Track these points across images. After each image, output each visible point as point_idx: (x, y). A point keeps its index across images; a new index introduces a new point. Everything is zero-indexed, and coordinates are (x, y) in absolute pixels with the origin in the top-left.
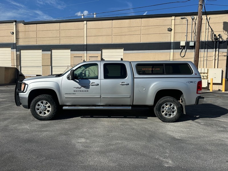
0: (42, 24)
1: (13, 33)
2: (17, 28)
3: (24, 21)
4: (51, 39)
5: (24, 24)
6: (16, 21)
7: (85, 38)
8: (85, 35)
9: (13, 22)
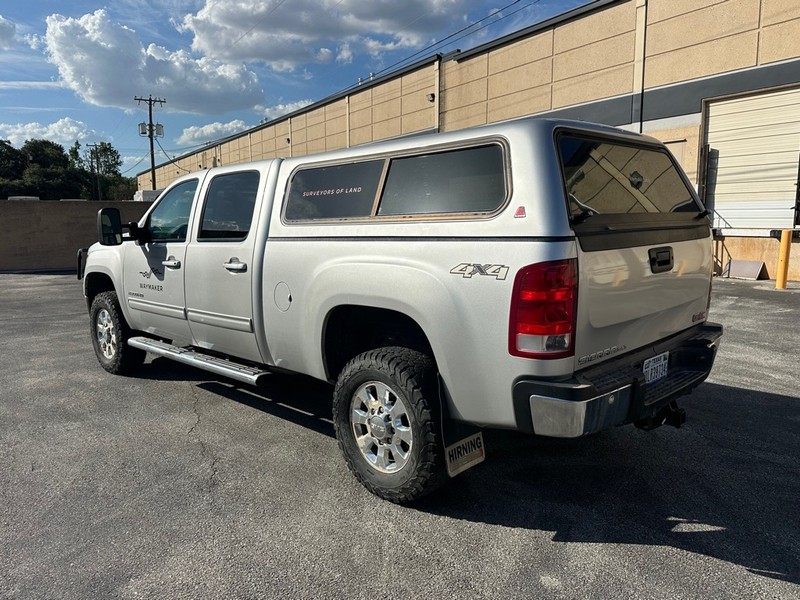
0: (502, 49)
1: (433, 96)
2: (442, 78)
3: (459, 51)
4: (526, 94)
5: (460, 61)
6: (439, 58)
7: (639, 67)
8: (639, 56)
9: (432, 63)
